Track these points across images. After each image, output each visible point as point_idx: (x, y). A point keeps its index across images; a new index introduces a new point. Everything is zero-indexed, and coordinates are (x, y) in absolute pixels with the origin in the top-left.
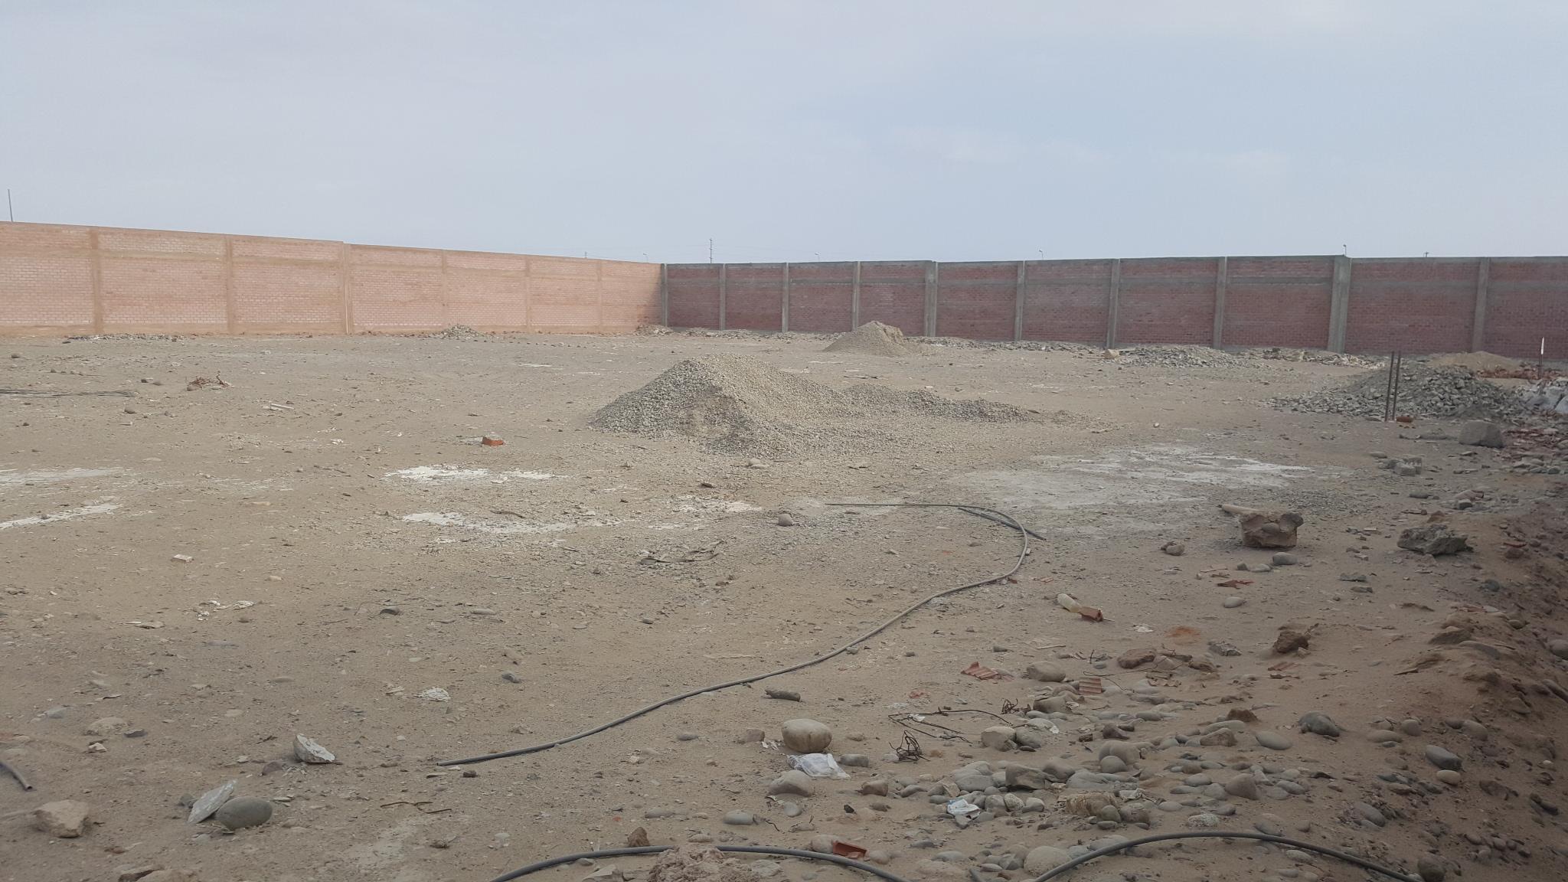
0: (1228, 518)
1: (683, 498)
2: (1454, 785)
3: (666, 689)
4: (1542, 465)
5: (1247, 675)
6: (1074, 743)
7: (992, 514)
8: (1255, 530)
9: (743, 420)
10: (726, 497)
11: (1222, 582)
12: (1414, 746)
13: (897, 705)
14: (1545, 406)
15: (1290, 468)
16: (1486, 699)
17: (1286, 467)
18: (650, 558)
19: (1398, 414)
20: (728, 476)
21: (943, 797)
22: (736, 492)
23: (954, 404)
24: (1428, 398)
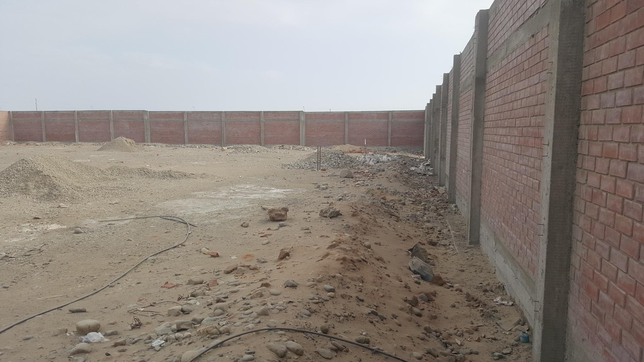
0: (264, 211)
1: (24, 225)
2: (333, 297)
3: (17, 318)
4: (364, 183)
5: (269, 269)
6: (205, 307)
7: (175, 219)
8: (273, 214)
9: (55, 186)
10: (47, 223)
11: (262, 235)
12: (320, 286)
13: (131, 306)
14: (366, 163)
15: (286, 190)
16: (342, 266)
17: (285, 190)
18: (6, 256)
19: (322, 168)
20: (48, 212)
21: (150, 340)
22: (52, 220)
23: (158, 173)
24: (331, 162)
